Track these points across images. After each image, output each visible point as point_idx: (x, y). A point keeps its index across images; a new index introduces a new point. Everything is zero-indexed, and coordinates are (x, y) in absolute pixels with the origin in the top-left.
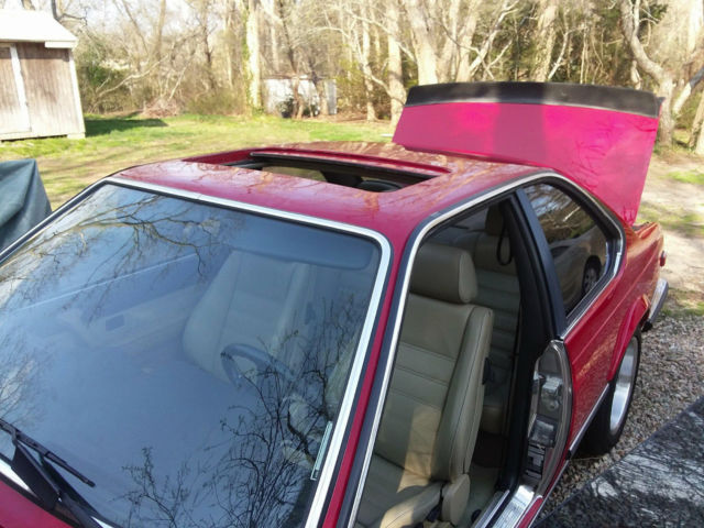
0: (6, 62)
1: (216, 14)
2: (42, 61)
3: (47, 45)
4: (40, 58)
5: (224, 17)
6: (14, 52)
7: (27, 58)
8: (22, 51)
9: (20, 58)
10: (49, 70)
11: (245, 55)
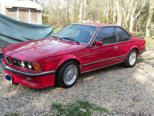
0: (28, 12)
1: (72, 4)
2: (35, 13)
3: (37, 9)
4: (35, 12)
5: (73, 5)
6: (30, 10)
7: (32, 12)
8: (31, 10)
9: (31, 12)
10: (36, 15)
11: (79, 14)
